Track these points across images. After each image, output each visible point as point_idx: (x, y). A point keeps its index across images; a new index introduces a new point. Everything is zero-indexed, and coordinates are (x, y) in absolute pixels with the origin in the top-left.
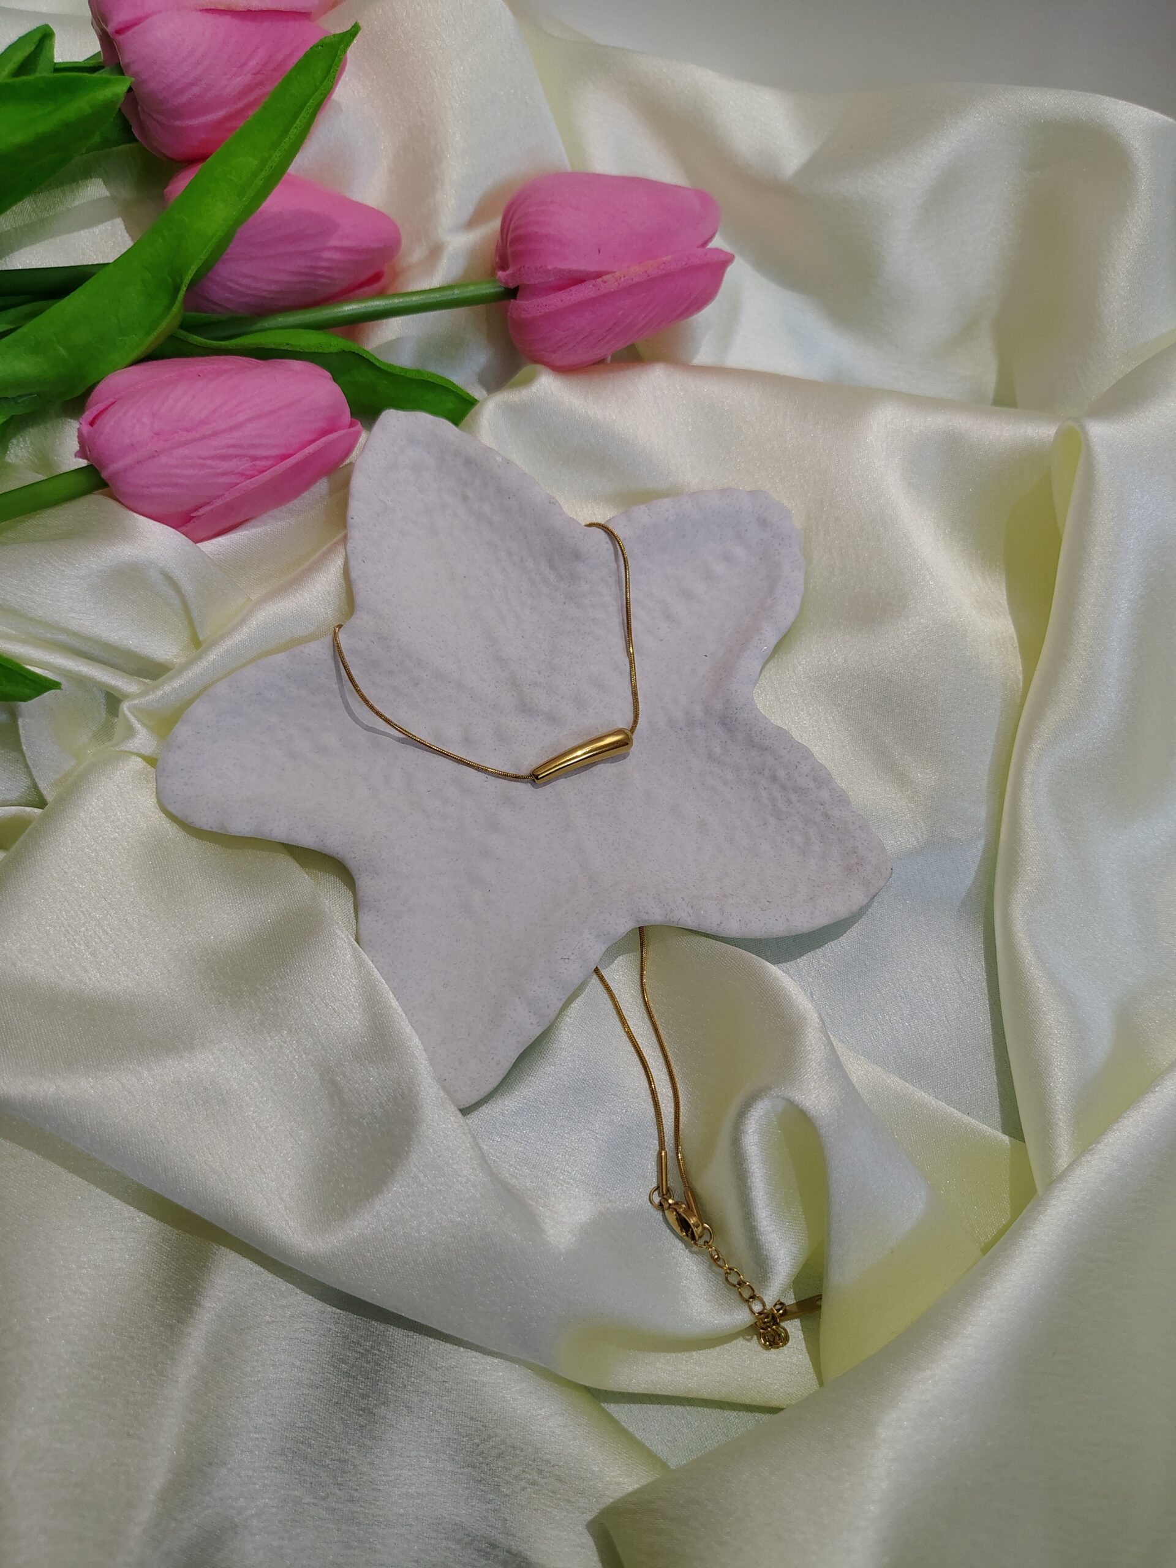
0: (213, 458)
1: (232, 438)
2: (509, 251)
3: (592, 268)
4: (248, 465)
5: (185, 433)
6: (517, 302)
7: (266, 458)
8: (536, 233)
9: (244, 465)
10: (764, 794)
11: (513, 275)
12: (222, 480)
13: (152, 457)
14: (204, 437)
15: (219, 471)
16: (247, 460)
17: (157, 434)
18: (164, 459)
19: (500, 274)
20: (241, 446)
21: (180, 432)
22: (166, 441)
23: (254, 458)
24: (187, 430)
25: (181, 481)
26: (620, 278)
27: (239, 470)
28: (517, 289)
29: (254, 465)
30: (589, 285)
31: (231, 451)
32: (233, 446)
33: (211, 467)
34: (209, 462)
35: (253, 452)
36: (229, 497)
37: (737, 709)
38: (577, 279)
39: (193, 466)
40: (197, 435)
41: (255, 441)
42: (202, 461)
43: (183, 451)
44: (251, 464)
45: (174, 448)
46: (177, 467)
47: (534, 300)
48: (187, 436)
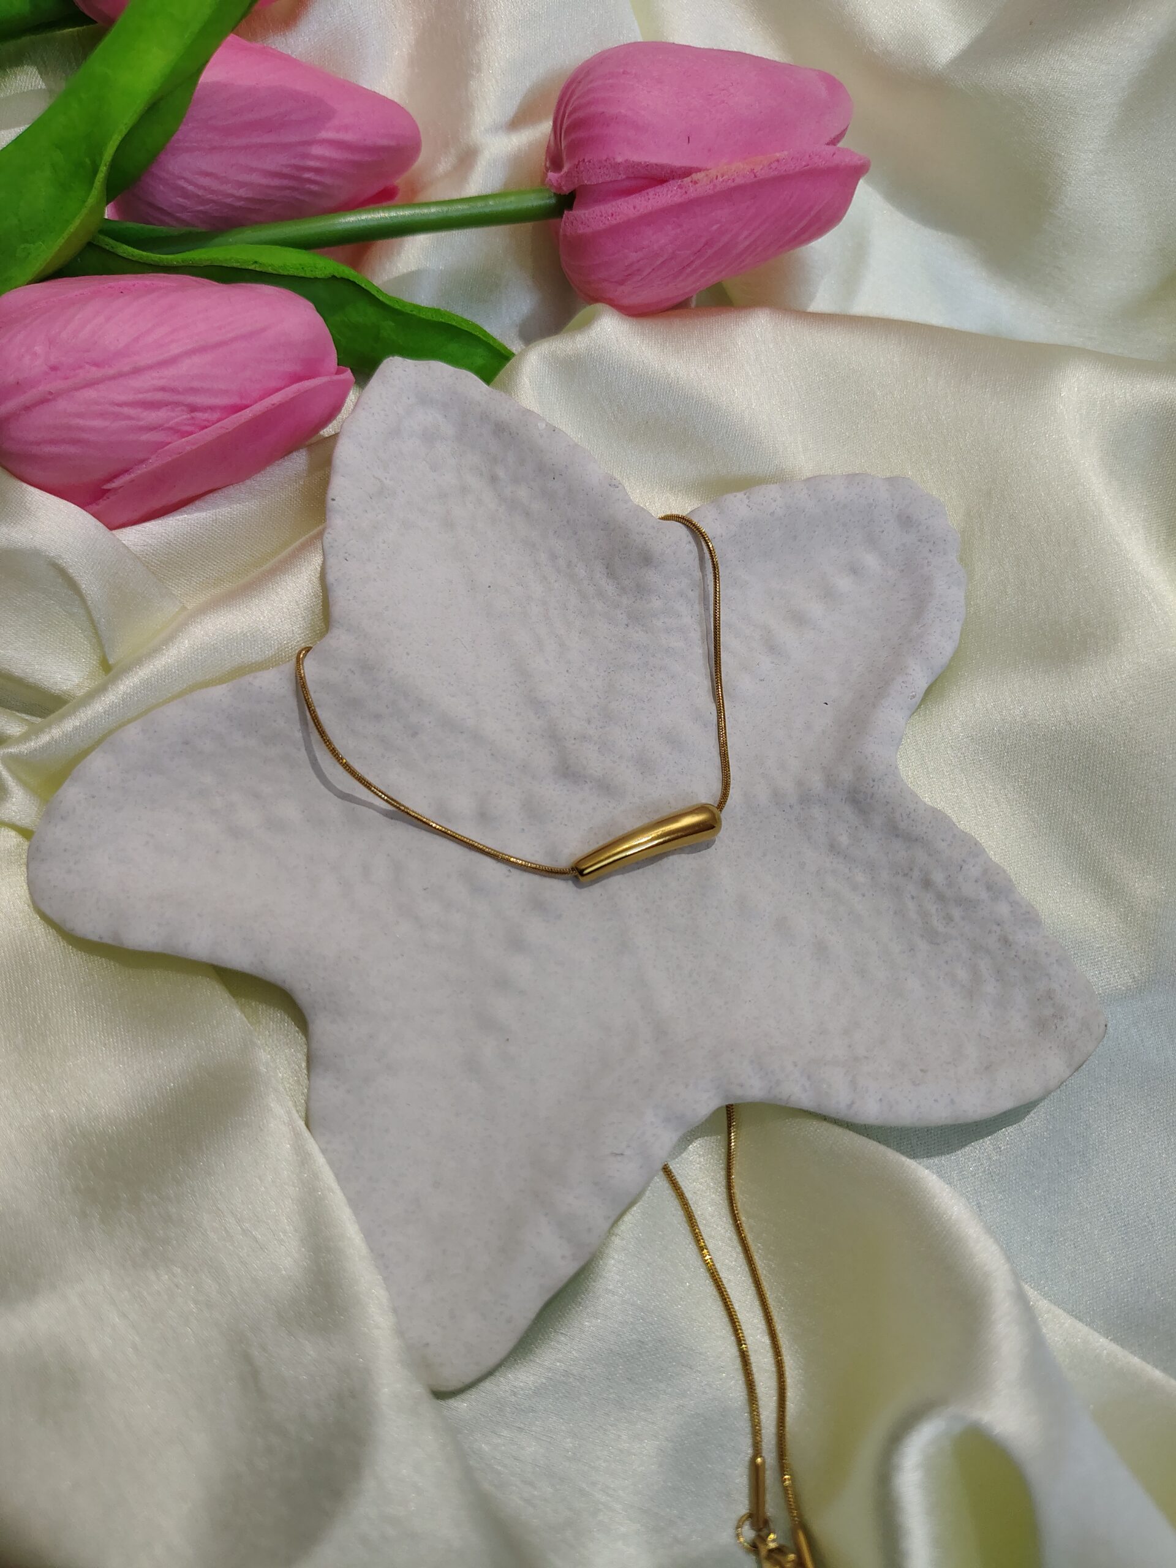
0: (133, 404)
1: (161, 378)
2: (563, 145)
3: (678, 162)
4: (185, 417)
5: (94, 369)
6: (573, 213)
7: (212, 408)
8: (604, 113)
9: (179, 417)
10: (911, 905)
11: (568, 174)
12: (146, 437)
13: (43, 401)
14: (121, 375)
15: (141, 423)
16: (183, 411)
17: (54, 368)
18: (62, 405)
19: (551, 175)
20: (173, 390)
21: (87, 366)
22: (66, 378)
23: (193, 408)
24: (96, 364)
25: (85, 436)
26: (716, 178)
27: (171, 423)
28: (573, 195)
29: (193, 418)
30: (672, 185)
31: (159, 396)
32: (163, 389)
33: (129, 418)
34: (126, 410)
35: (191, 399)
36: (155, 462)
37: (874, 781)
38: (657, 178)
39: (102, 415)
40: (111, 372)
41: (195, 384)
42: (117, 409)
43: (91, 394)
44: (189, 416)
45: (77, 389)
46: (80, 415)
47: (596, 208)
48: (95, 373)
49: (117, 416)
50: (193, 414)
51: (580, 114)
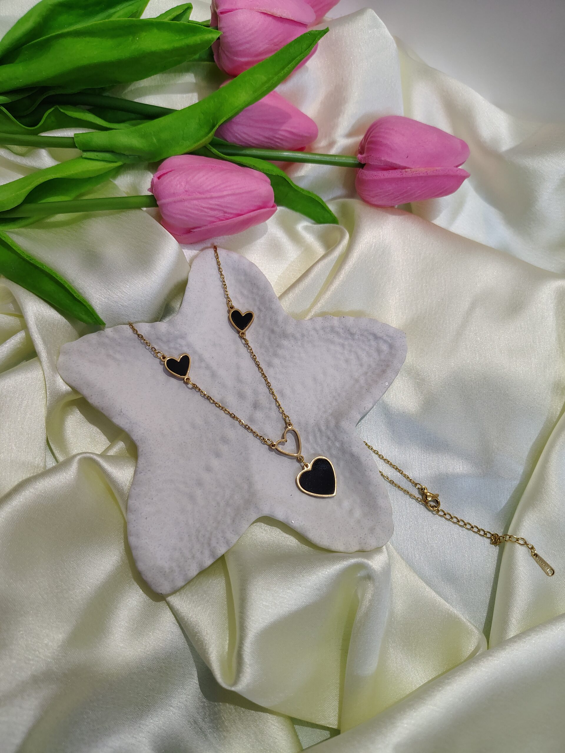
0: (208, 208)
1: (218, 201)
2: (366, 146)
3: (403, 164)
5: (199, 194)
6: (363, 170)
7: (231, 213)
8: (381, 142)
9: (221, 214)
11: (365, 158)
12: (209, 219)
13: (181, 201)
14: (206, 198)
15: (209, 214)
16: (222, 213)
17: (186, 191)
18: (186, 204)
19: (359, 155)
20: (221, 206)
21: (197, 193)
22: (189, 195)
23: (225, 212)
24: (200, 193)
25: (190, 215)
26: (414, 172)
27: (217, 216)
28: (365, 164)
29: (224, 215)
30: (398, 171)
31: (216, 207)
32: (218, 205)
33: (206, 212)
34: (205, 210)
35: (225, 210)
36: (209, 227)
38: (393, 167)
39: (198, 210)
40: (204, 196)
41: (228, 205)
42: (203, 209)
43: (195, 202)
44: (223, 215)
45: (192, 199)
46: (191, 208)
47: (371, 172)
48: (199, 196)
49: (202, 211)
50: (225, 214)
51: (373, 139)
